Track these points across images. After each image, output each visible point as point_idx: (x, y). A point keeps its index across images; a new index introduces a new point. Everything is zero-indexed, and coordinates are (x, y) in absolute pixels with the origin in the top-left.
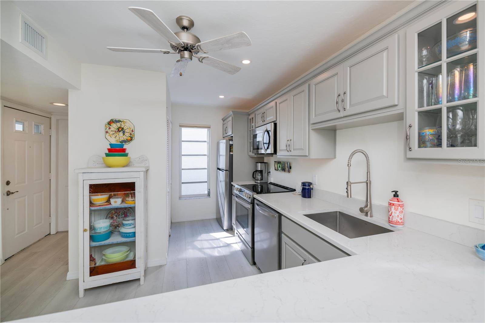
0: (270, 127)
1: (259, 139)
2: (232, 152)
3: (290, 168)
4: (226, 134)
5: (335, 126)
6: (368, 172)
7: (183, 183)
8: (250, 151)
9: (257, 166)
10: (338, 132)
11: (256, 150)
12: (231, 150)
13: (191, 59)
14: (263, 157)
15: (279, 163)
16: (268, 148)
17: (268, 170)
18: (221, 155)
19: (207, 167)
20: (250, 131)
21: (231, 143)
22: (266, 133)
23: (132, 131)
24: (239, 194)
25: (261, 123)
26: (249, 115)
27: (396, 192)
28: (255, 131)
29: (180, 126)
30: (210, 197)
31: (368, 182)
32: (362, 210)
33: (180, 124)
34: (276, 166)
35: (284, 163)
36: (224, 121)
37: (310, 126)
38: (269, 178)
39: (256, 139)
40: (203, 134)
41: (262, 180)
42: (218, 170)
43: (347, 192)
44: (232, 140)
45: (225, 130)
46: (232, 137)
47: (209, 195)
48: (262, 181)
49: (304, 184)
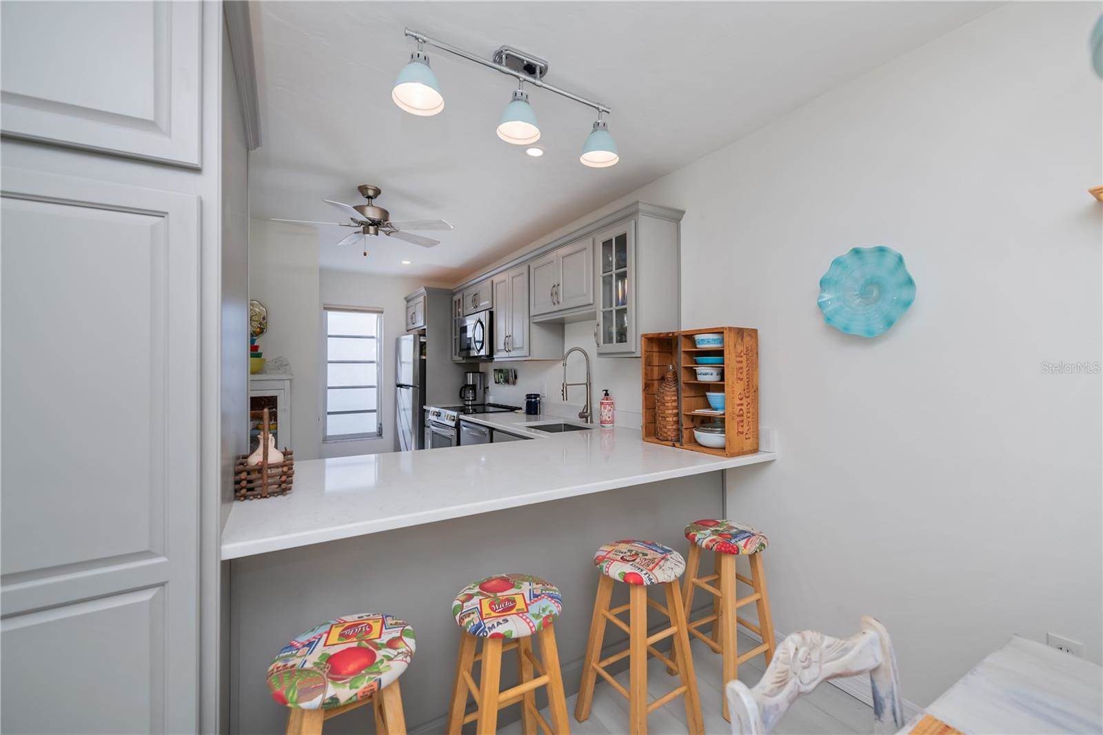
0: (484, 317)
1: (469, 334)
2: (425, 355)
3: (516, 377)
4: (414, 324)
5: (563, 319)
6: (588, 374)
7: (329, 413)
8: (456, 355)
9: (467, 378)
10: (566, 326)
11: (465, 352)
12: (424, 351)
13: (377, 234)
14: (475, 363)
15: (501, 371)
16: (481, 348)
17: (484, 384)
18: (404, 362)
19: (376, 385)
20: (455, 320)
21: (422, 340)
22: (479, 323)
23: (264, 319)
24: (438, 421)
25: (472, 309)
26: (454, 294)
27: (607, 391)
28: (464, 321)
29: (325, 309)
30: (382, 438)
31: (588, 384)
32: (582, 416)
33: (325, 304)
34: (497, 377)
35: (508, 371)
36: (408, 301)
37: (531, 319)
38: (487, 397)
39: (464, 334)
40: (368, 323)
41: (475, 400)
42: (399, 388)
43: (563, 395)
44: (424, 335)
45: (411, 318)
46: (425, 329)
47: (380, 434)
48: (474, 403)
49: (529, 396)
